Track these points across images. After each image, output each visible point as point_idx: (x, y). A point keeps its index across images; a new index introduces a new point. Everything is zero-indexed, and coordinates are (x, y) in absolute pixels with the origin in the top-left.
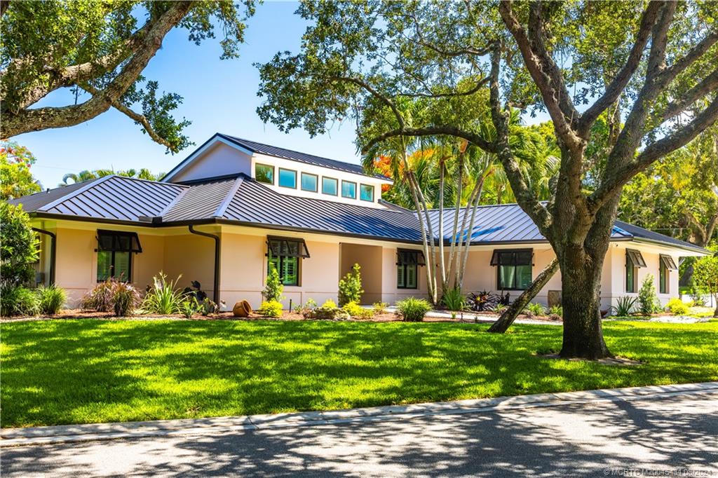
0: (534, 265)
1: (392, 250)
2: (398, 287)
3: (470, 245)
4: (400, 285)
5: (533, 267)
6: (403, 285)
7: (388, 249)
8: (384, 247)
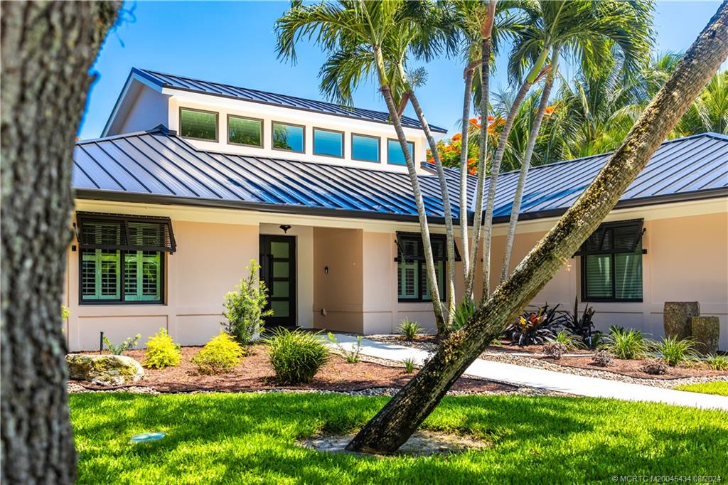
0: (645, 252)
1: (387, 235)
2: (400, 300)
3: (519, 220)
4: (401, 297)
5: (643, 255)
6: (415, 296)
7: (374, 234)
8: (364, 230)
